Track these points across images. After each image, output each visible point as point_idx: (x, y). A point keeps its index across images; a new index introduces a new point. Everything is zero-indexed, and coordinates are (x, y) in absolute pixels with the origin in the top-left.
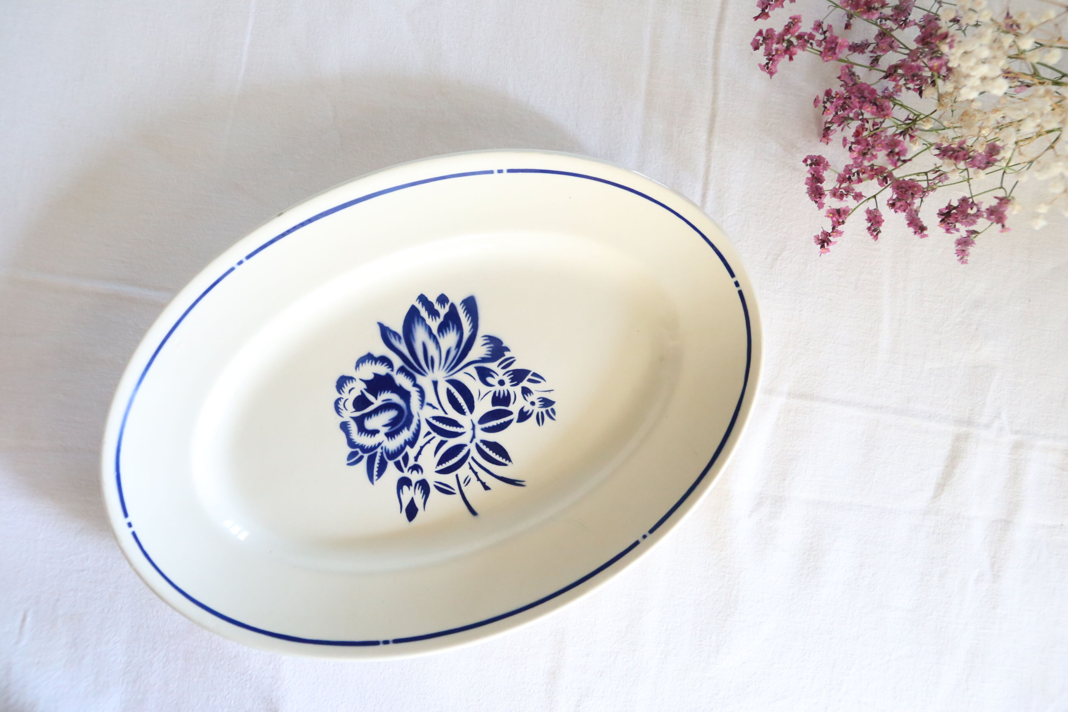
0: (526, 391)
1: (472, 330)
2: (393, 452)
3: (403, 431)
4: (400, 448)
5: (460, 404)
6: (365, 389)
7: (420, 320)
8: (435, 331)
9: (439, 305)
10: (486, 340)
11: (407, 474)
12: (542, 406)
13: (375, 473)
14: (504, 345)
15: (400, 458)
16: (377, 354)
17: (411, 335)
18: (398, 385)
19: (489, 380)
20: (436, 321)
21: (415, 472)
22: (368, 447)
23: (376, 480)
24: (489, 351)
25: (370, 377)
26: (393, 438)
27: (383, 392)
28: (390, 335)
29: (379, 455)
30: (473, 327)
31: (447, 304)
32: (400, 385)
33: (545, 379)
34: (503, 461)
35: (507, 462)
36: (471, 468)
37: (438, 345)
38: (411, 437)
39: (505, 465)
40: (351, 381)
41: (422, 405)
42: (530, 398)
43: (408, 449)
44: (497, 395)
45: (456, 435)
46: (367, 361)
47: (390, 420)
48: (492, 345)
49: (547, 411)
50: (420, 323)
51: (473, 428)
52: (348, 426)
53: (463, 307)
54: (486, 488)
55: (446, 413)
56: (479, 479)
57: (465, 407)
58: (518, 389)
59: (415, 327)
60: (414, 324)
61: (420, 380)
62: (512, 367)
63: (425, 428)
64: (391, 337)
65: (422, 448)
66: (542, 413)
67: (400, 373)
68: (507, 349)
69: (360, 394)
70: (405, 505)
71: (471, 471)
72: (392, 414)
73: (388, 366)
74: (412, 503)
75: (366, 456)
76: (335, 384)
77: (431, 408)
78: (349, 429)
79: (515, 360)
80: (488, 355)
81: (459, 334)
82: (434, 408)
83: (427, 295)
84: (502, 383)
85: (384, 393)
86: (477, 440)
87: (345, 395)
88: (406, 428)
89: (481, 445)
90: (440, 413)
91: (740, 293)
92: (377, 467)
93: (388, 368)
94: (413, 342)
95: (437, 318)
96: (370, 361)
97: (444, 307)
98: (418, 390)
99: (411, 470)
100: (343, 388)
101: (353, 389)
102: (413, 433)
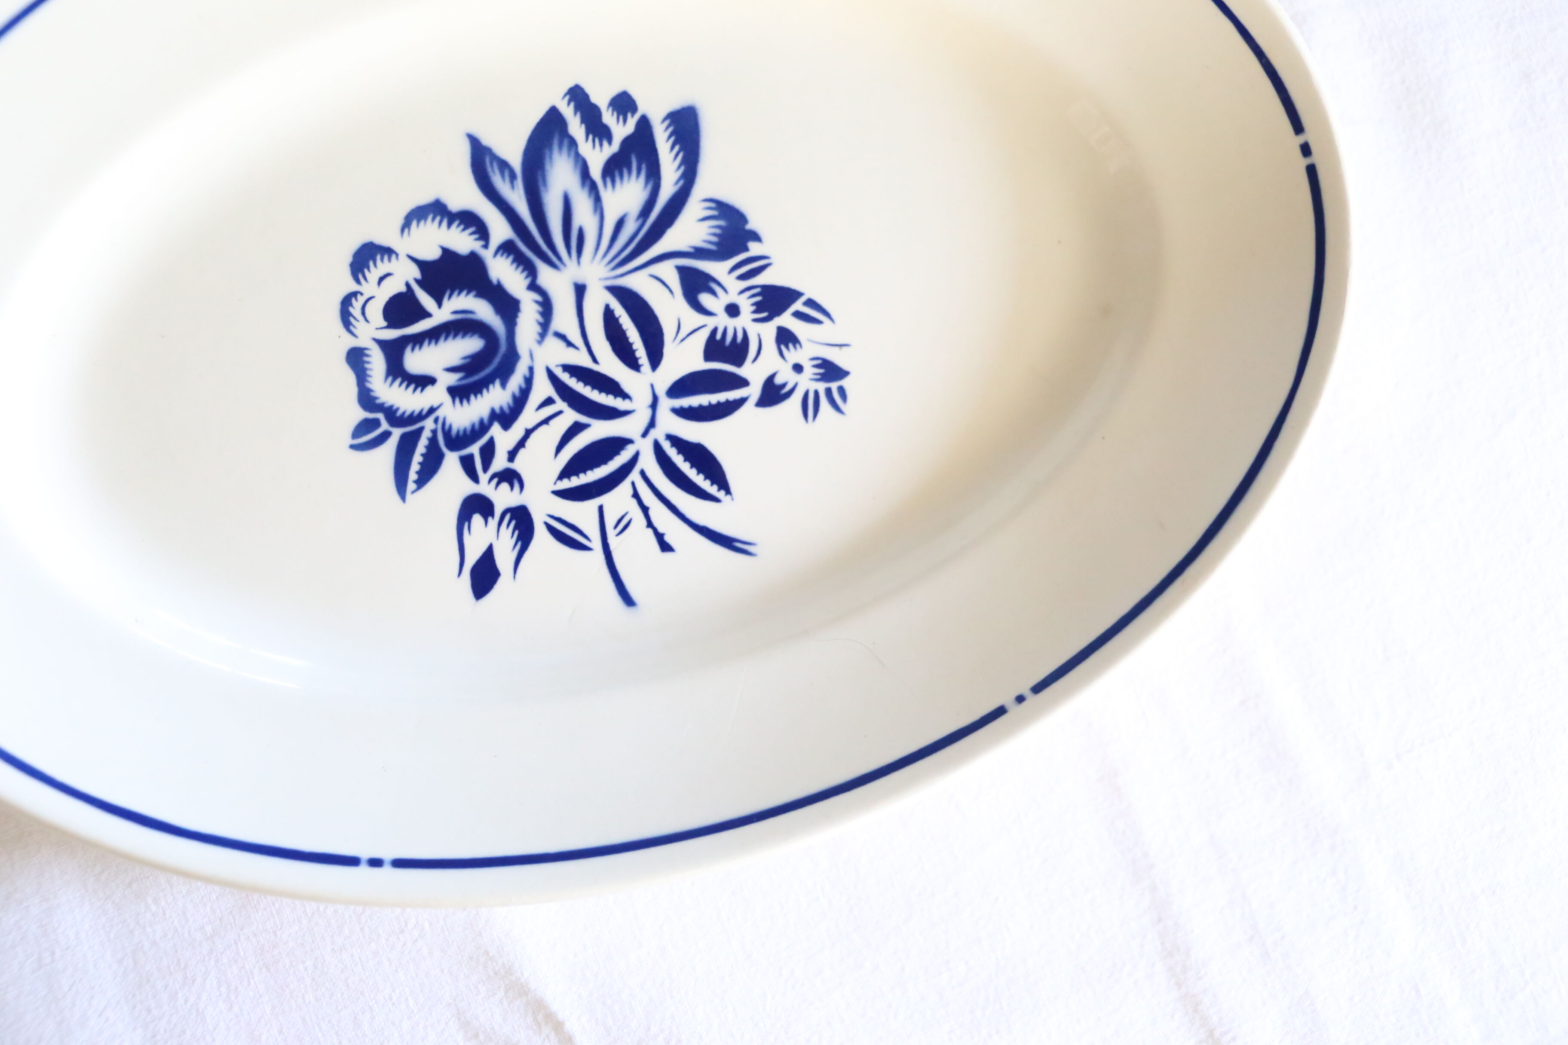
0: (785, 338)
1: (681, 182)
2: (461, 433)
3: (491, 387)
4: (477, 426)
5: (631, 345)
7: (566, 143)
8: (596, 172)
9: (613, 114)
10: (710, 208)
11: (485, 488)
12: (818, 377)
13: (413, 476)
14: (749, 227)
15: (474, 449)
16: (455, 205)
17: (540, 173)
18: (495, 281)
19: (705, 299)
20: (601, 151)
21: (505, 486)
22: (404, 413)
23: (413, 492)
24: (714, 235)
25: (432, 254)
26: (465, 402)
27: (456, 293)
28: (492, 166)
29: (426, 434)
30: (684, 175)
31: (632, 116)
32: (499, 282)
33: (833, 316)
34: (713, 490)
35: (721, 494)
36: (636, 495)
37: (598, 205)
38: (508, 403)
39: (716, 500)
40: (386, 258)
41: (543, 335)
42: (794, 355)
43: (496, 430)
44: (719, 336)
45: (612, 414)
46: (430, 217)
47: (465, 358)
48: (722, 223)
49: (829, 392)
50: (565, 149)
51: (654, 405)
52: (366, 359)
53: (667, 128)
54: (665, 547)
55: (595, 361)
56: (650, 524)
57: (641, 352)
58: (768, 331)
59: (551, 158)
60: (551, 150)
61: (546, 276)
62: (762, 279)
63: (542, 388)
64: (493, 171)
65: (528, 433)
66: (816, 393)
67: (502, 255)
68: (755, 237)
69: (403, 289)
70: (472, 559)
71: (634, 502)
72: (472, 345)
73: (476, 236)
74: (488, 556)
75: (397, 433)
76: (349, 259)
77: (561, 344)
78: (367, 366)
79: (769, 264)
80: (710, 242)
81: (650, 187)
82: (570, 344)
83: (588, 90)
84: (733, 310)
85: (459, 294)
86: (658, 433)
87: (369, 288)
88: (498, 383)
89: (666, 446)
90: (582, 359)
91: (1312, 171)
92: (419, 463)
93: (476, 239)
94: (542, 188)
95: (605, 143)
96: (438, 219)
97: (625, 121)
98: (539, 298)
99: (495, 480)
100: (366, 271)
101: (388, 275)
102: (514, 396)
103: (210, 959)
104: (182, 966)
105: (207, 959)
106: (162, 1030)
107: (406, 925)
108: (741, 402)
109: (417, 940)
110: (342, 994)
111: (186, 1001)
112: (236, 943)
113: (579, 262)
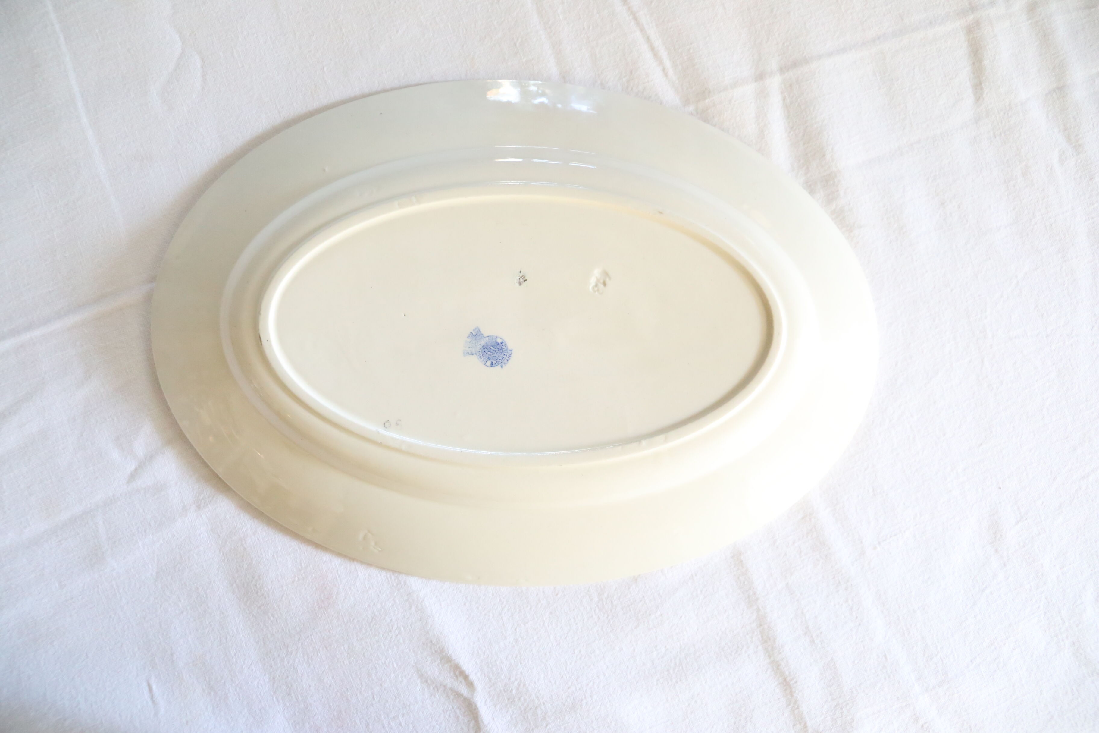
103: (299, 642)
104: (286, 646)
105: (297, 643)
106: (278, 676)
107: (392, 628)
109: (397, 635)
110: (362, 661)
111: (288, 662)
112: (311, 635)
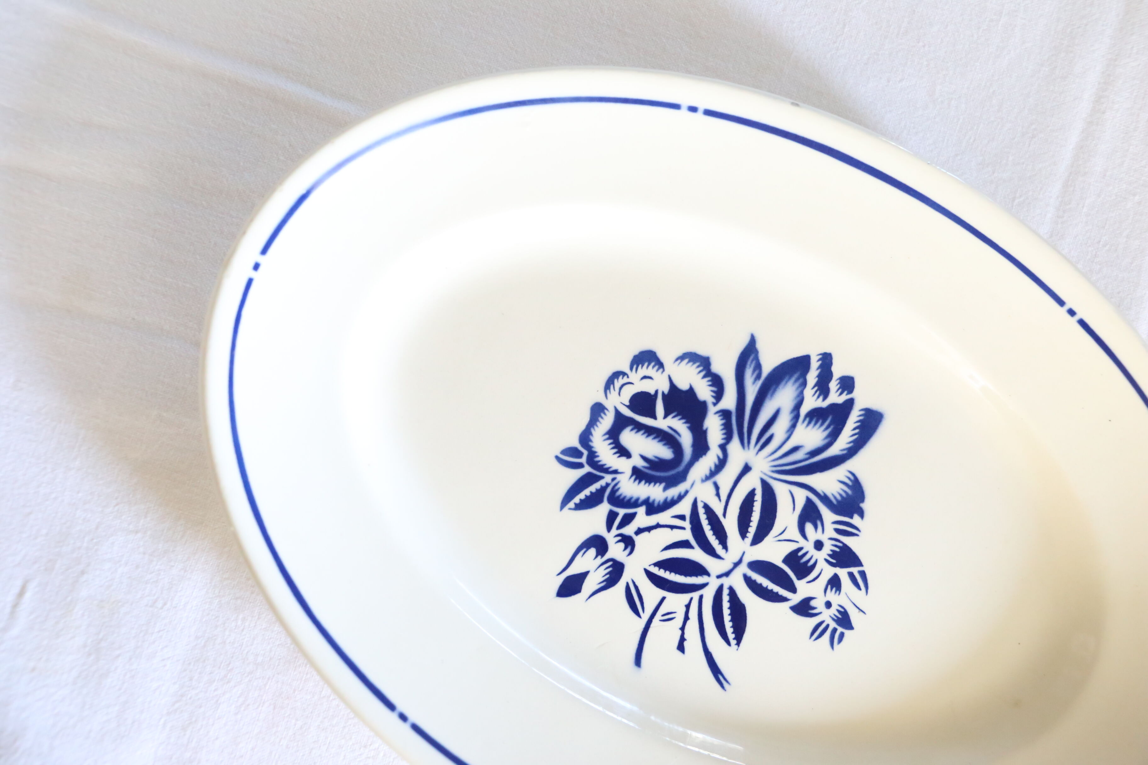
1: (845, 452)
2: (622, 497)
3: (658, 484)
4: (633, 500)
5: (750, 521)
6: (663, 393)
7: (801, 380)
8: (804, 410)
9: (837, 385)
10: (849, 478)
11: (611, 538)
12: (835, 618)
13: (577, 500)
14: (862, 505)
15: (622, 512)
16: (716, 368)
17: (774, 387)
18: (705, 428)
19: (809, 527)
20: (816, 400)
21: (622, 545)
22: (600, 461)
23: (570, 509)
24: (841, 495)
25: (683, 386)
26: (637, 481)
27: (679, 417)
28: (752, 362)
29: (602, 483)
30: (849, 449)
31: (847, 394)
32: (707, 429)
33: (869, 591)
34: (731, 636)
35: (733, 642)
36: (688, 607)
37: (792, 429)
38: (660, 501)
39: (728, 643)
40: (657, 367)
41: (707, 478)
42: (831, 596)
43: (641, 511)
44: (800, 554)
45: (710, 551)
46: (698, 364)
47: (656, 457)
48: (849, 492)
49: (835, 630)
50: (797, 384)
51: (736, 565)
52: (603, 415)
53: (860, 416)
54: (681, 647)
56: (683, 629)
57: (752, 530)
58: (829, 572)
59: (787, 382)
60: (790, 378)
61: (734, 446)
62: (848, 541)
63: (684, 508)
64: (750, 366)
65: (658, 526)
66: (828, 626)
67: (720, 416)
68: (861, 514)
69: (652, 392)
70: (573, 571)
71: (684, 609)
72: (665, 453)
73: (714, 394)
74: (583, 576)
75: (587, 469)
76: (636, 352)
77: (713, 491)
78: (600, 419)
79: (857, 535)
80: (835, 498)
81: (827, 441)
82: (718, 495)
83: (835, 361)
84: (819, 545)
85: (680, 419)
86: (726, 582)
87: (634, 377)
88: (663, 485)
89: (726, 592)
90: (718, 508)
92: (586, 496)
93: (713, 396)
94: (769, 396)
95: (821, 398)
96: (701, 368)
97: (841, 394)
98: (721, 456)
99: (619, 538)
100: (640, 366)
101: (650, 378)
102: (666, 500)
108: (785, 599)
113: (757, 453)
